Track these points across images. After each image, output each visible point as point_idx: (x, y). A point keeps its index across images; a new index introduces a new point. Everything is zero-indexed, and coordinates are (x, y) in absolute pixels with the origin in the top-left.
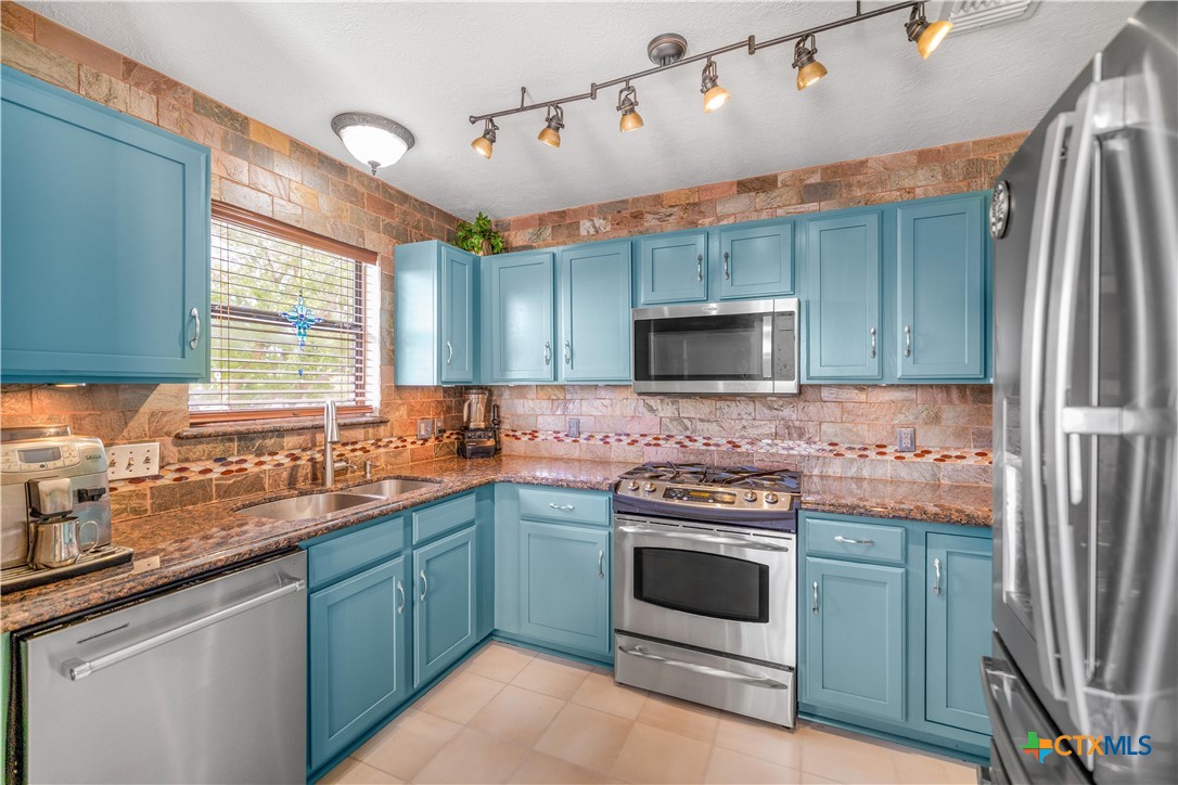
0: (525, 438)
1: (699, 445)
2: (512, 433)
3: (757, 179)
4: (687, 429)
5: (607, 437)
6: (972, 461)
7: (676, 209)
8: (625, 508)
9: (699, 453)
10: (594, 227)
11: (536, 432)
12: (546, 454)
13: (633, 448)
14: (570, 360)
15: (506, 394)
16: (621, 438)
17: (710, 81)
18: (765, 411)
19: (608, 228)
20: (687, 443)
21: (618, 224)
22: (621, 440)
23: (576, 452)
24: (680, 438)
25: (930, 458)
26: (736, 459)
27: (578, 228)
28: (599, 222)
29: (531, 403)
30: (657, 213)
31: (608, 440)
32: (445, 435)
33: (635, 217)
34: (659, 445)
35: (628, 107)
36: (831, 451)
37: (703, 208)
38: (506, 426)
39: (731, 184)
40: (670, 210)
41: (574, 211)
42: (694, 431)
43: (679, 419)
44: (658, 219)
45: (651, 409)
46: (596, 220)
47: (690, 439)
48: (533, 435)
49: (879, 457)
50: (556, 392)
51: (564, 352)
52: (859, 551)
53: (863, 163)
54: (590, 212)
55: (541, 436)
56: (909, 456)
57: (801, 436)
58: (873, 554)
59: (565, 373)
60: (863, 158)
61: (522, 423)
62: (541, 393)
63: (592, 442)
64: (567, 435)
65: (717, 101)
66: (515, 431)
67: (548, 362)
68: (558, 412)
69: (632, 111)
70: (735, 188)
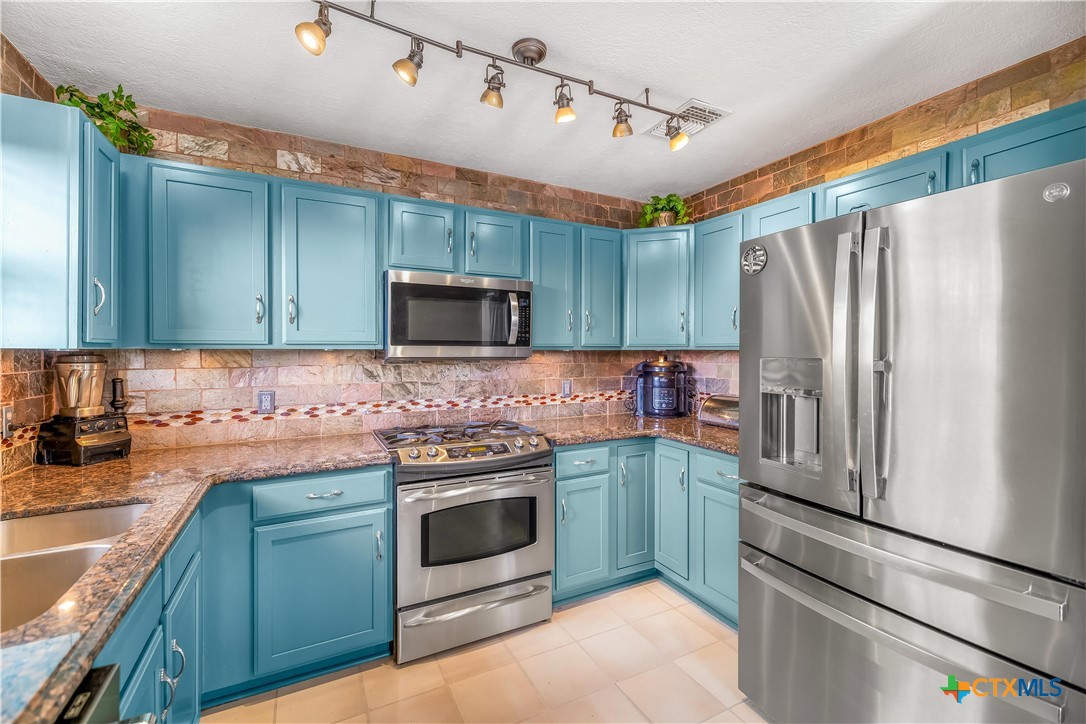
0: (179, 423)
1: (421, 407)
2: (153, 419)
4: (409, 392)
5: (315, 409)
6: (598, 399)
7: (398, 174)
9: (422, 415)
10: (298, 163)
11: (201, 412)
12: (217, 440)
13: (349, 418)
14: (295, 318)
15: (137, 362)
16: (333, 408)
17: (563, 102)
18: (479, 372)
19: (318, 170)
20: (409, 406)
21: (331, 169)
22: (333, 411)
23: (271, 431)
24: (402, 402)
25: (578, 400)
26: (455, 416)
27: (275, 157)
28: (305, 160)
29: (191, 374)
30: (378, 172)
31: (316, 413)
32: (17, 434)
33: (353, 168)
34: (380, 412)
35: (495, 85)
36: (524, 402)
37: (424, 182)
38: (136, 408)
39: (451, 168)
40: (392, 174)
41: (266, 134)
42: (416, 395)
43: (402, 386)
44: (380, 179)
45: (371, 375)
46: (300, 155)
47: (414, 404)
48: (194, 417)
49: (552, 403)
50: (237, 358)
51: (284, 309)
53: (544, 186)
54: (293, 144)
55: (208, 417)
56: (568, 400)
57: (504, 393)
58: (595, 468)
59: (285, 336)
60: (544, 182)
61: (173, 402)
62: (208, 361)
63: (293, 416)
64: (255, 412)
66: (158, 414)
67: (259, 319)
68: (241, 385)
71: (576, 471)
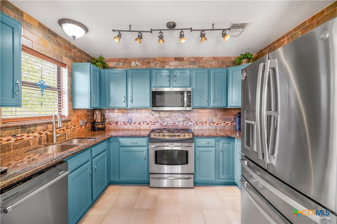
0: (114, 124)
1: (165, 124)
2: (109, 123)
3: (179, 58)
4: (162, 120)
5: (140, 123)
6: (222, 124)
7: (159, 62)
8: (152, 141)
9: (165, 126)
10: (136, 64)
11: (118, 122)
12: (121, 128)
13: (148, 125)
14: (132, 101)
15: (107, 111)
16: (144, 123)
17: (182, 36)
18: (182, 115)
19: (140, 65)
20: (162, 123)
21: (143, 64)
22: (144, 124)
23: (131, 127)
24: (160, 122)
25: (215, 124)
26: (175, 127)
27: (131, 64)
28: (137, 63)
29: (116, 114)
30: (154, 63)
31: (140, 124)
32: (87, 124)
33: (148, 63)
34: (155, 124)
35: (161, 37)
36: (196, 124)
37: (166, 63)
38: (107, 121)
39: (173, 58)
40: (158, 62)
41: (129, 59)
42: (164, 120)
43: (160, 117)
44: (154, 64)
45: (153, 115)
46: (136, 62)
47: (163, 122)
48: (117, 123)
49: (206, 124)
50: (124, 110)
51: (130, 99)
52: (207, 145)
53: (202, 58)
54: (135, 60)
55: (119, 123)
56: (211, 124)
57: (189, 121)
58: (209, 145)
59: (130, 105)
60: (202, 56)
61: (113, 120)
62: (119, 111)
63: (135, 124)
64: (128, 123)
65: (183, 41)
66: (110, 122)
67: (125, 102)
68: (125, 116)
69: (162, 38)
70: (174, 59)
71: (203, 145)
